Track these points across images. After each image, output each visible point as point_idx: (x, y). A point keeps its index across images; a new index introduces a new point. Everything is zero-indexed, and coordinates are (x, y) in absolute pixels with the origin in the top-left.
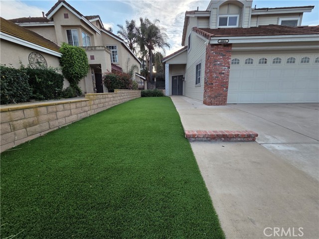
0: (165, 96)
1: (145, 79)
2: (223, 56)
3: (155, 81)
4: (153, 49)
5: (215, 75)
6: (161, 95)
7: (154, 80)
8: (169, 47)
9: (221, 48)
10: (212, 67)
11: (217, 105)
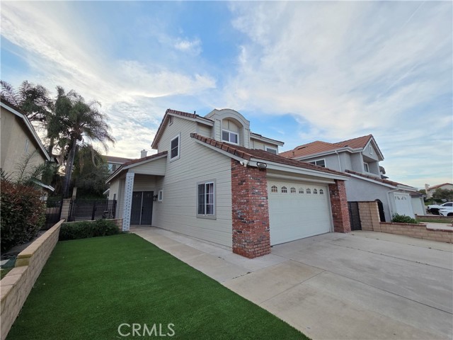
0: (123, 233)
1: (53, 189)
2: (261, 182)
3: (74, 193)
4: (80, 139)
5: (254, 209)
6: (113, 231)
7: (71, 191)
8: (112, 141)
9: (257, 173)
10: (251, 197)
11: (261, 255)
